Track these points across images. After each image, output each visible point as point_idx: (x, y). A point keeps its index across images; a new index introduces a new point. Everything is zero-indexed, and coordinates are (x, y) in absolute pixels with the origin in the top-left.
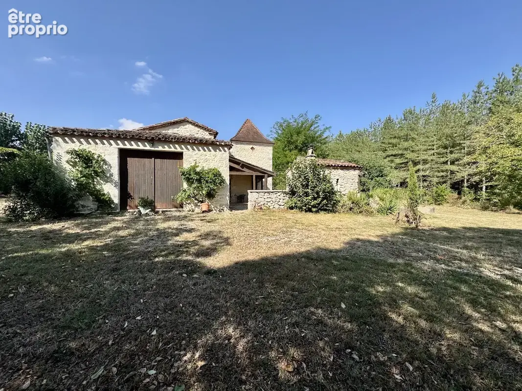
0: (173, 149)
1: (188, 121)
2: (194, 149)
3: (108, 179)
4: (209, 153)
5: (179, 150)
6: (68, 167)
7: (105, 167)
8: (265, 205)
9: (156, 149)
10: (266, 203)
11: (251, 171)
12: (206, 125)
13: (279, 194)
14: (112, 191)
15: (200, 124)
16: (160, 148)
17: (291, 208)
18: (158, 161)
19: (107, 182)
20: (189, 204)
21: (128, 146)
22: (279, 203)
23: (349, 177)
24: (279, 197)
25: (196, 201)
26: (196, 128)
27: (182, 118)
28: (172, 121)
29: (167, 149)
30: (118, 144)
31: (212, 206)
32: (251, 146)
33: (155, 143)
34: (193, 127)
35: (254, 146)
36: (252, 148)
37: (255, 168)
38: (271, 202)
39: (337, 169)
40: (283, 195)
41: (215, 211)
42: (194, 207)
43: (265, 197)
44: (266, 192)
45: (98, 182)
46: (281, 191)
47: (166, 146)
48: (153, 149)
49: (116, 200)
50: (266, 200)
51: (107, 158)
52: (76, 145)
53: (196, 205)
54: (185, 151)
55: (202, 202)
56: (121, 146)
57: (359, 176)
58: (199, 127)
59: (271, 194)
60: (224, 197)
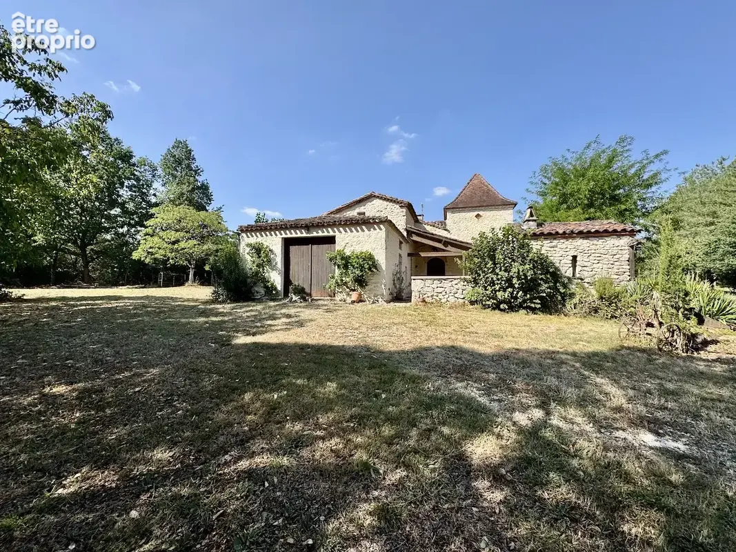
0: (326, 234)
1: (375, 196)
2: (346, 231)
3: (274, 268)
4: (362, 233)
5: (331, 233)
6: (248, 258)
7: (272, 256)
8: (434, 297)
9: (311, 235)
10: (436, 294)
11: (459, 250)
12: (394, 197)
13: (456, 282)
14: (276, 279)
15: (388, 196)
16: (315, 234)
17: (472, 303)
18: (315, 247)
19: (273, 270)
20: (341, 292)
21: (289, 236)
22: (456, 295)
23: (602, 251)
24: (457, 287)
25: (348, 290)
26: (385, 202)
27: (369, 194)
28: (358, 199)
29: (320, 234)
30: (281, 235)
31: (366, 296)
32: (476, 213)
33: (311, 229)
34: (381, 201)
35: (481, 213)
36: (478, 216)
37: (464, 244)
38: (444, 293)
39: (574, 238)
40: (462, 283)
41: (368, 302)
42: (345, 297)
43: (433, 286)
44: (435, 280)
45: (267, 270)
46: (459, 277)
47: (319, 231)
48: (308, 235)
49: (279, 287)
50: (436, 290)
51: (273, 248)
52: (254, 239)
53: (348, 295)
54: (337, 234)
55: (354, 290)
56: (284, 236)
57: (632, 247)
58: (386, 199)
59: (443, 281)
60: (379, 285)
